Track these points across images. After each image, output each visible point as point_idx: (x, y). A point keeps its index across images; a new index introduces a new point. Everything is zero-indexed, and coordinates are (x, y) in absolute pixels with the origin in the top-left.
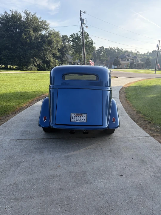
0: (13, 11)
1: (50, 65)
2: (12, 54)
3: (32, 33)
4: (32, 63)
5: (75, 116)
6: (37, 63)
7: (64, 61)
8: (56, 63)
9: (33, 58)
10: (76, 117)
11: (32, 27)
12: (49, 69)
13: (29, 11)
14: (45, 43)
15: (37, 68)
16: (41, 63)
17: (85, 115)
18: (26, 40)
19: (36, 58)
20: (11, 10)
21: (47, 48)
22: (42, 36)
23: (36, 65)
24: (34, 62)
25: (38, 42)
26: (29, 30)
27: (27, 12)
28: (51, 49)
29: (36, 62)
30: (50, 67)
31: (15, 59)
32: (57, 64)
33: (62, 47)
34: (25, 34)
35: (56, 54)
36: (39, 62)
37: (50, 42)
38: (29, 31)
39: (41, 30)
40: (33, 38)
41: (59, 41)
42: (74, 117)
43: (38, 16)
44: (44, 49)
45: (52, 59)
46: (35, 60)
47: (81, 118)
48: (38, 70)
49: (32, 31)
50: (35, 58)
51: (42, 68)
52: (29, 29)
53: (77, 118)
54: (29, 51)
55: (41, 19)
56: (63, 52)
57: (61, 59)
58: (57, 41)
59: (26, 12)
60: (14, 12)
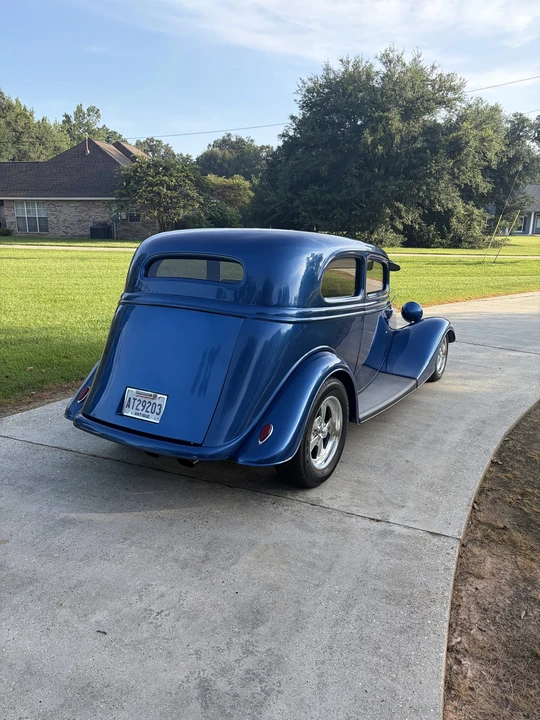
0: (348, 62)
1: (449, 227)
2: (328, 197)
3: (396, 124)
4: (385, 223)
5: (135, 399)
6: (403, 223)
7: (510, 210)
8: (472, 220)
9: (391, 206)
10: (137, 403)
11: (397, 105)
12: (445, 241)
13: (396, 53)
14: (435, 151)
15: (401, 238)
16: (420, 220)
17: (162, 399)
18: (376, 147)
19: (401, 206)
20: (345, 59)
21: (443, 169)
22: (433, 130)
23: (401, 227)
24: (392, 219)
25: (415, 153)
26: (386, 114)
27: (391, 55)
28: (459, 169)
29: (401, 217)
30: (449, 232)
31: (335, 212)
32: (475, 223)
33: (505, 160)
34: (374, 131)
35: (477, 188)
36: (411, 217)
37: (456, 148)
38: (388, 119)
39: (429, 110)
40: (397, 139)
41: (491, 141)
42: (132, 401)
43: (425, 63)
44: (431, 172)
45: (460, 208)
46: (398, 212)
47: (149, 409)
48: (405, 245)
49: (398, 117)
50: (398, 204)
51: (421, 237)
52: (388, 110)
53: (140, 407)
54: (379, 184)
55: (435, 72)
56: (507, 179)
57: (500, 204)
58: (482, 140)
59: (387, 56)
60: (351, 64)
